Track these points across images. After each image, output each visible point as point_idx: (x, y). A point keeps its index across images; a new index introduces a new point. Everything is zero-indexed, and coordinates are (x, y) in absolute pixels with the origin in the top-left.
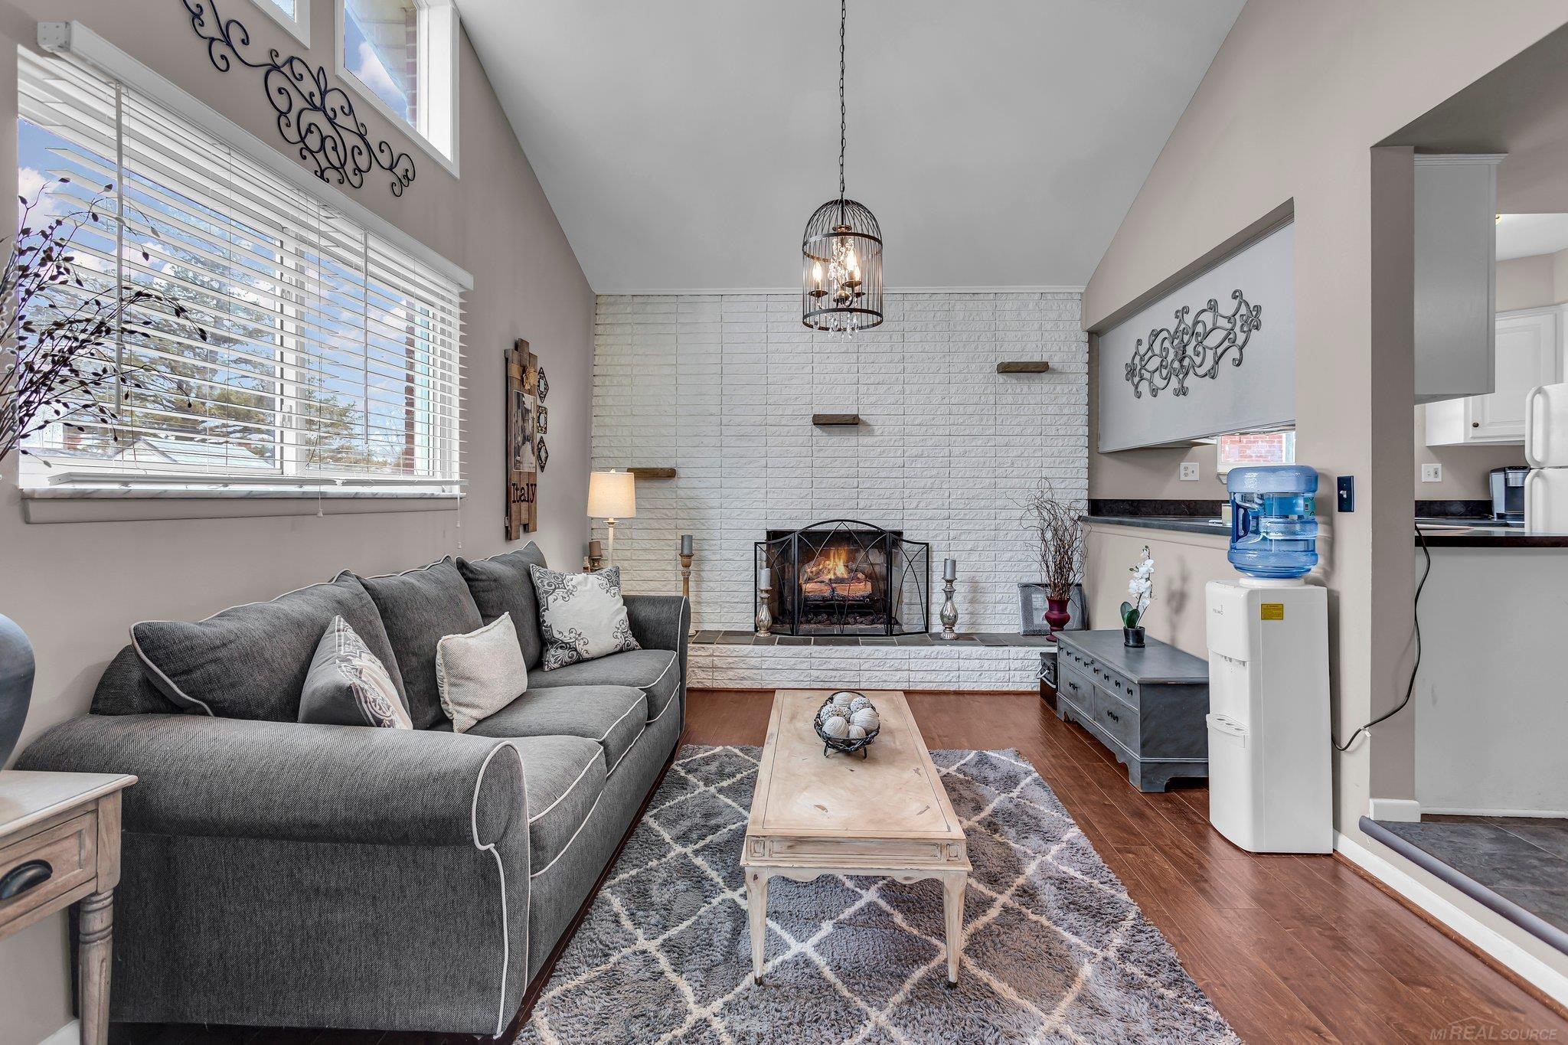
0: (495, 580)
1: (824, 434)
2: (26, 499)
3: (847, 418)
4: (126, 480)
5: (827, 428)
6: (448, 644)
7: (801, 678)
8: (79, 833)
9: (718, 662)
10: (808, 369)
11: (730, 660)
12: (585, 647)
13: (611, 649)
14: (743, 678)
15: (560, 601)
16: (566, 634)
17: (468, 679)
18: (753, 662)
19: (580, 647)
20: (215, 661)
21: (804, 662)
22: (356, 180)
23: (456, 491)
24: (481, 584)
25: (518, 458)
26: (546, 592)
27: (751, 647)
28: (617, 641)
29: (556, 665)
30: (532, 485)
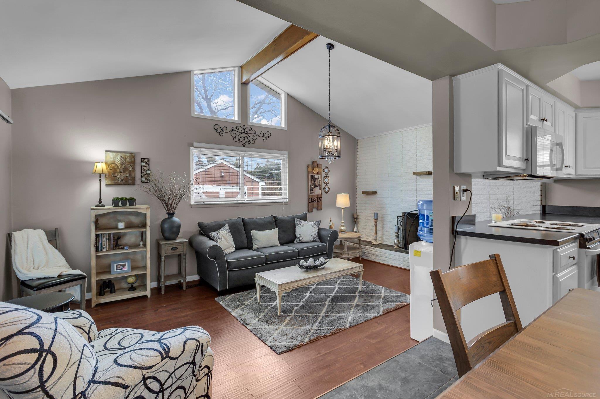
0: (282, 221)
1: (421, 179)
2: (191, 205)
3: (424, 173)
4: (203, 202)
5: (421, 176)
6: (253, 232)
7: (400, 264)
8: (181, 245)
9: (377, 254)
10: (415, 156)
11: (381, 254)
12: (302, 239)
13: (310, 241)
14: (384, 260)
15: (299, 227)
16: (298, 235)
17: (256, 239)
18: (387, 255)
19: (301, 239)
20: (205, 228)
21: (401, 258)
22: (253, 142)
23: (287, 200)
24: (278, 222)
25: (312, 191)
26: (297, 225)
27: (386, 250)
28: (311, 239)
29: (296, 242)
30: (319, 198)
